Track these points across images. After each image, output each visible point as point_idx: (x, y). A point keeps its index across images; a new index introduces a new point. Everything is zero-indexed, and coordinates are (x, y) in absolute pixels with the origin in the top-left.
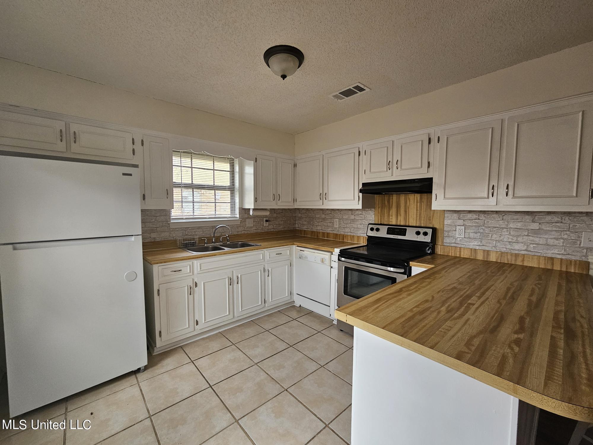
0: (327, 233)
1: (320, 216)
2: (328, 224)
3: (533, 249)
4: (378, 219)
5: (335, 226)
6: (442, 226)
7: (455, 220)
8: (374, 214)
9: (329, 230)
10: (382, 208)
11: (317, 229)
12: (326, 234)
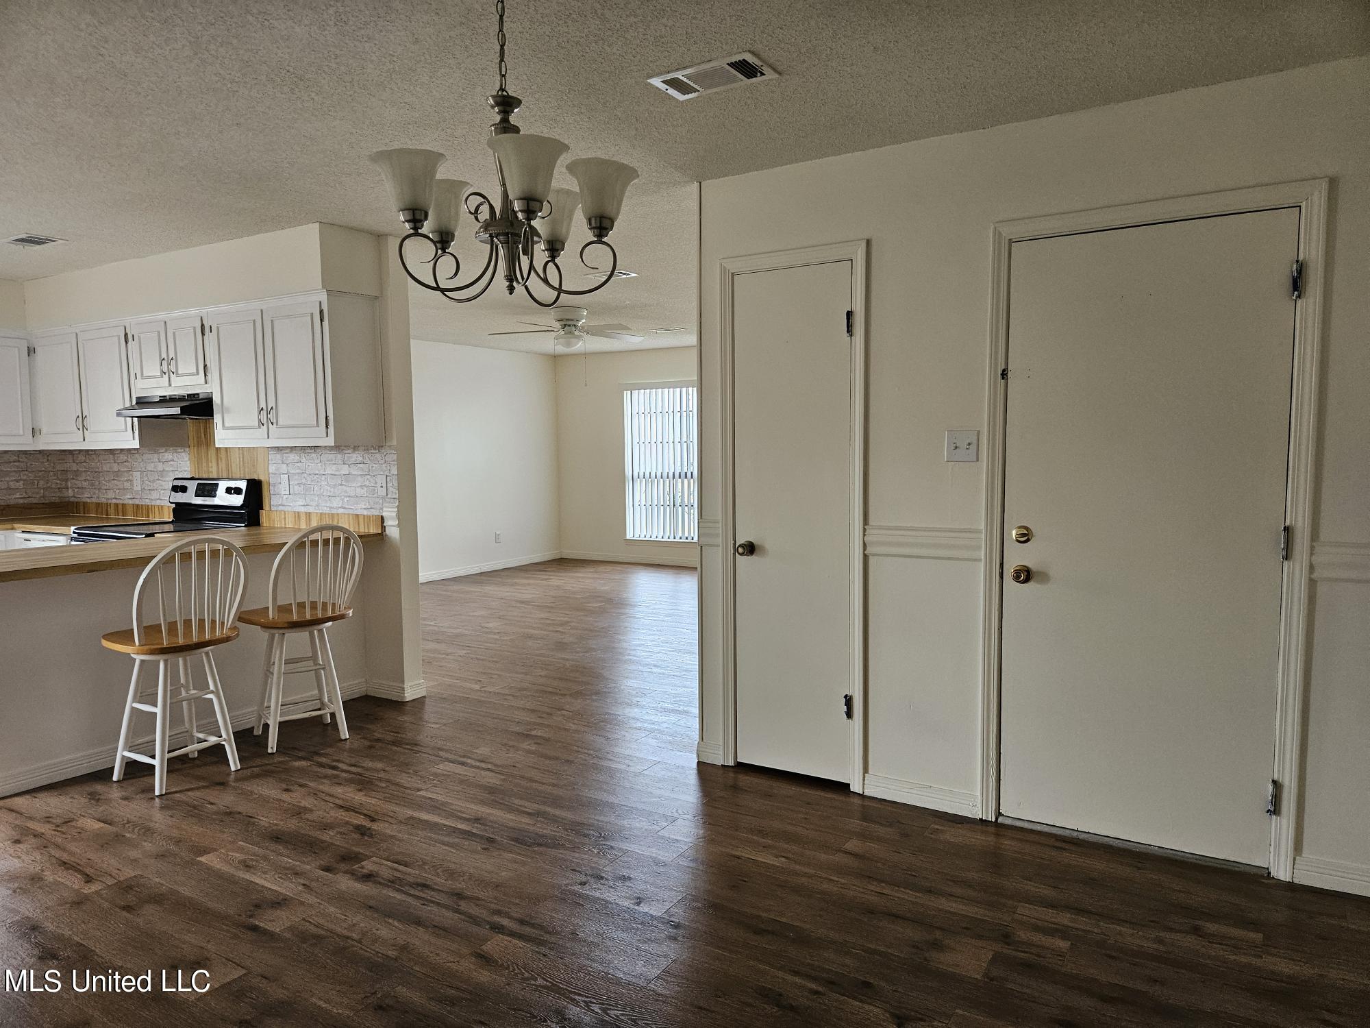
0: (123, 504)
1: (110, 468)
2: (126, 484)
3: (348, 505)
4: (195, 469)
5: (135, 489)
6: (267, 476)
7: (279, 466)
8: (189, 460)
9: (127, 499)
10: (198, 447)
11: (108, 497)
12: (120, 507)
